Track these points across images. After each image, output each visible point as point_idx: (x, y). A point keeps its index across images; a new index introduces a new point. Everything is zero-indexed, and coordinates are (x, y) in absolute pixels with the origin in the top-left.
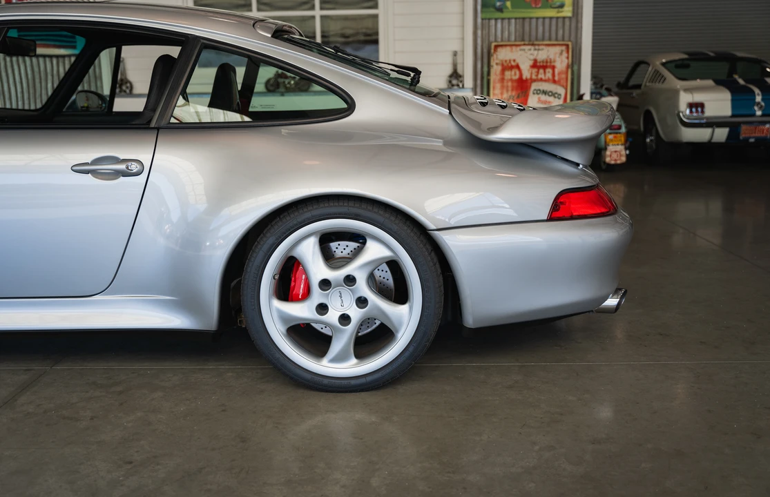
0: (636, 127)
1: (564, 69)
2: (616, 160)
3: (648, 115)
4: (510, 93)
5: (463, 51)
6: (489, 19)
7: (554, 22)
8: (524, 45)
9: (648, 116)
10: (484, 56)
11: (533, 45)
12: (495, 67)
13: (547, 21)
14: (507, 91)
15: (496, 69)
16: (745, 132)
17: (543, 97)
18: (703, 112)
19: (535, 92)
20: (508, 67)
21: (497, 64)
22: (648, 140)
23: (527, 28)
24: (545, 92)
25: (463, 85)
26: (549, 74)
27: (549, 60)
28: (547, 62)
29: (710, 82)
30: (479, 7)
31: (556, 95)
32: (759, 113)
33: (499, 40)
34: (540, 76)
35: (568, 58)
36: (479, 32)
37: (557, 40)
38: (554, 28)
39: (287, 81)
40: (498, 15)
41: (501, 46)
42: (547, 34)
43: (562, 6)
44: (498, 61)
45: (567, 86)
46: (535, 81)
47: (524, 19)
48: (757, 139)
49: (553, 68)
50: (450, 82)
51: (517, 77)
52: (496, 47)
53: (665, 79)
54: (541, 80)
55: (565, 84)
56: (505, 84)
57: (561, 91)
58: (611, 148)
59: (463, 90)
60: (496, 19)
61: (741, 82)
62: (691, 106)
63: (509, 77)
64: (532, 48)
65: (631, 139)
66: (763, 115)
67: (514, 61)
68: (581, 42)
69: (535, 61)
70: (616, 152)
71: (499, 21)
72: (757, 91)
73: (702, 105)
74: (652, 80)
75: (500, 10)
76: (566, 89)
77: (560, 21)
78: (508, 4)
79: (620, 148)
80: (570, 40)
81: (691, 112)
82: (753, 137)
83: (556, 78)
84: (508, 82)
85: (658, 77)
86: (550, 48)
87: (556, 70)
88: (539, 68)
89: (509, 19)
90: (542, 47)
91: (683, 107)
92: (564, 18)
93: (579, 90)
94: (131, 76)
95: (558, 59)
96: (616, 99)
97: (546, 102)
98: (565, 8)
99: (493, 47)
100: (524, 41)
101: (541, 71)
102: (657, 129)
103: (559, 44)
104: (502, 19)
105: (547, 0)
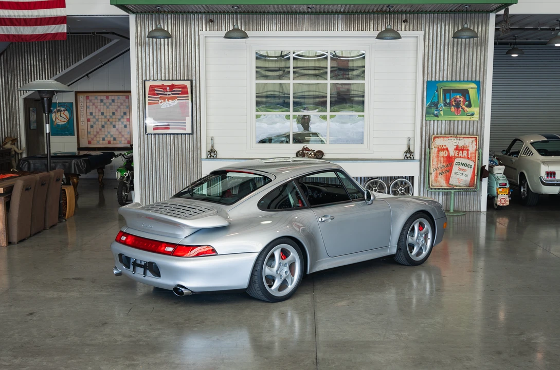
0: (515, 181)
1: (474, 151)
2: (503, 204)
5: (414, 138)
6: (430, 121)
7: (468, 123)
8: (451, 137)
9: (523, 176)
10: (428, 142)
11: (455, 137)
12: (434, 149)
13: (464, 123)
14: (441, 163)
15: (434, 151)
17: (462, 167)
18: (554, 177)
19: (457, 164)
20: (441, 149)
21: (435, 147)
23: (452, 127)
24: (462, 164)
25: (414, 158)
26: (465, 154)
28: (464, 147)
30: (424, 114)
31: (469, 166)
33: (436, 134)
34: (460, 155)
35: (476, 145)
36: (424, 128)
37: (469, 134)
38: (468, 126)
39: (309, 152)
40: (436, 118)
41: (438, 137)
42: (464, 131)
43: (473, 115)
46: (457, 157)
47: (450, 121)
49: (468, 150)
50: (406, 156)
51: (447, 155)
52: (435, 138)
53: (533, 154)
54: (461, 157)
55: (474, 160)
56: (440, 159)
57: (472, 164)
58: (500, 197)
59: (413, 161)
60: (434, 121)
62: (548, 173)
63: (442, 155)
64: (456, 139)
65: (512, 190)
67: (445, 146)
68: (483, 135)
69: (457, 146)
70: (503, 199)
71: (436, 122)
73: (554, 173)
74: (525, 154)
75: (437, 116)
76: (475, 163)
77: (472, 123)
78: (442, 113)
79: (506, 196)
80: (477, 135)
81: (547, 177)
83: (469, 156)
85: (528, 152)
86: (466, 139)
87: (469, 152)
88: (459, 150)
89: (442, 121)
90: (461, 138)
91: (543, 174)
92: (474, 121)
93: (482, 164)
94: (216, 148)
95: (471, 146)
96: (503, 167)
97: (463, 170)
98: (474, 116)
99: (433, 138)
100: (450, 134)
101: (461, 152)
102: (528, 184)
103: (471, 137)
104: (438, 121)
105: (464, 111)
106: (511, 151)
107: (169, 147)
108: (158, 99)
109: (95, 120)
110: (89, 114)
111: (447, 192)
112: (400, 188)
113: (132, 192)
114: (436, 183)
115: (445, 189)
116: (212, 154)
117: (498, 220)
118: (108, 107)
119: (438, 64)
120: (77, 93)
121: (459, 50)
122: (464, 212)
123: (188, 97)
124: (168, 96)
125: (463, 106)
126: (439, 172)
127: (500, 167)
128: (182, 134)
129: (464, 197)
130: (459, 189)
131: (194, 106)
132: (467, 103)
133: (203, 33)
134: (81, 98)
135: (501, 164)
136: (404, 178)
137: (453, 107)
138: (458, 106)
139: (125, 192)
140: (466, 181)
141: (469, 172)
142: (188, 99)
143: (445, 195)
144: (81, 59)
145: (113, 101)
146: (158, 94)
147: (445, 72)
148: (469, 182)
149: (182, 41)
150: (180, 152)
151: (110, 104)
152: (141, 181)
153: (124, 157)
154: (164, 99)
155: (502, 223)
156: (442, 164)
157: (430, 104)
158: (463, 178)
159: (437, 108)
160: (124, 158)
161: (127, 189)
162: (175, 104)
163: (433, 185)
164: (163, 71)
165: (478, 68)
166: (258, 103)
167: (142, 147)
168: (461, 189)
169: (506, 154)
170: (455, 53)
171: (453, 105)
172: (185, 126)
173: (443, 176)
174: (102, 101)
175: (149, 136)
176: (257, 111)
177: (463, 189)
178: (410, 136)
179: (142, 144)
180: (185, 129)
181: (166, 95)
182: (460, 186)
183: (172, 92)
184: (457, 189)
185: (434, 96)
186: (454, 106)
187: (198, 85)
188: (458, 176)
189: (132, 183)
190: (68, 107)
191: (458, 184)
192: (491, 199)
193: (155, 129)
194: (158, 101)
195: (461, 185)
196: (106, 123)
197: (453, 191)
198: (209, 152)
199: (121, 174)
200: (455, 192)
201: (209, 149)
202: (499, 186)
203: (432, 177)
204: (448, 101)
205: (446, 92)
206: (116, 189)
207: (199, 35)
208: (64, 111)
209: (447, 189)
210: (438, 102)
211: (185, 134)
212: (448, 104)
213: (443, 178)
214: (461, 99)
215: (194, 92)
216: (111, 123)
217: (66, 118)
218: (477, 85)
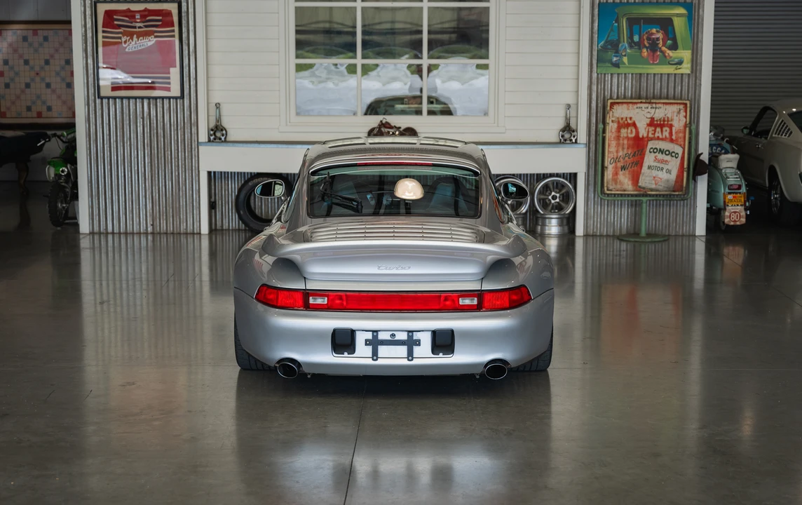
0: (759, 181)
1: (682, 128)
2: (735, 221)
4: (625, 151)
5: (577, 104)
6: (605, 74)
7: (672, 79)
8: (641, 102)
9: (773, 171)
10: (601, 112)
11: (649, 103)
12: (611, 124)
13: (665, 78)
14: (623, 148)
15: (612, 127)
17: (660, 156)
19: (652, 150)
20: (624, 124)
21: (613, 121)
23: (644, 84)
24: (661, 151)
25: (576, 140)
26: (666, 134)
27: (666, 119)
28: (664, 121)
30: (595, 62)
31: (673, 154)
33: (615, 97)
34: (657, 135)
35: (686, 117)
36: (594, 88)
37: (674, 98)
38: (672, 84)
39: (391, 130)
40: (615, 70)
41: (618, 103)
42: (665, 91)
43: (680, 63)
44: (614, 119)
45: (684, 145)
46: (652, 139)
47: (641, 74)
49: (671, 126)
50: (563, 136)
51: (633, 135)
52: (612, 104)
53: (791, 133)
54: (658, 138)
55: (682, 143)
56: (621, 142)
57: (679, 150)
58: (730, 209)
59: (576, 145)
60: (612, 74)
63: (625, 135)
64: (650, 106)
65: (752, 198)
67: (631, 118)
69: (652, 119)
70: (735, 212)
71: (615, 76)
74: (779, 132)
75: (617, 65)
76: (684, 148)
77: (678, 78)
78: (625, 59)
79: (740, 209)
80: (688, 100)
83: (674, 137)
84: (623, 140)
85: (783, 129)
86: (667, 107)
87: (674, 129)
88: (656, 126)
89: (625, 74)
90: (660, 105)
92: (682, 74)
93: (697, 149)
94: (226, 123)
95: (675, 118)
96: (736, 156)
97: (662, 161)
98: (684, 65)
99: (609, 104)
100: (641, 97)
101: (658, 129)
102: (781, 187)
103: (677, 103)
104: (618, 74)
105: (665, 57)
106: (758, 129)
107: (140, 121)
108: (120, 35)
109: (12, 74)
111: (636, 201)
112: (553, 193)
113: (76, 202)
114: (616, 184)
115: (632, 195)
116: (218, 134)
117: (725, 251)
118: (36, 51)
122: (665, 236)
123: (173, 31)
124: (137, 30)
125: (664, 48)
126: (619, 165)
127: (730, 156)
128: (163, 98)
129: (666, 209)
130: (657, 195)
131: (185, 47)
132: (669, 42)
135: (734, 152)
136: (560, 177)
137: (645, 50)
138: (653, 47)
139: (62, 203)
140: (668, 181)
141: (674, 165)
142: (173, 36)
143: (632, 205)
145: (46, 39)
146: (119, 26)
148: (673, 183)
150: (160, 131)
151: (41, 45)
152: (90, 182)
153: (62, 140)
154: (131, 35)
155: (735, 255)
156: (625, 150)
157: (604, 44)
158: (663, 175)
159: (617, 52)
160: (60, 142)
161: (66, 196)
162: (150, 44)
163: (611, 187)
166: (300, 44)
167: (92, 120)
168: (660, 195)
169: (749, 134)
171: (645, 46)
172: (169, 83)
173: (627, 172)
174: (25, 38)
175: (105, 101)
176: (297, 57)
177: (664, 195)
178: (571, 101)
179: (92, 116)
180: (168, 89)
181: (135, 27)
182: (657, 190)
183: (143, 22)
184: (653, 195)
185: (612, 30)
186: (647, 48)
187: (191, 10)
188: (655, 173)
189: (75, 186)
191: (653, 186)
192: (714, 213)
193: (114, 89)
194: (120, 38)
195: (660, 188)
196: (32, 80)
197: (644, 199)
198: (212, 130)
199: (55, 170)
200: (650, 200)
201: (212, 125)
202: (727, 190)
203: (609, 174)
204: (636, 38)
205: (633, 22)
206: (47, 196)
209: (636, 195)
210: (619, 41)
211: (169, 98)
212: (635, 43)
213: (627, 175)
214: (660, 35)
215: (184, 22)
216: (43, 79)
218: (687, 11)
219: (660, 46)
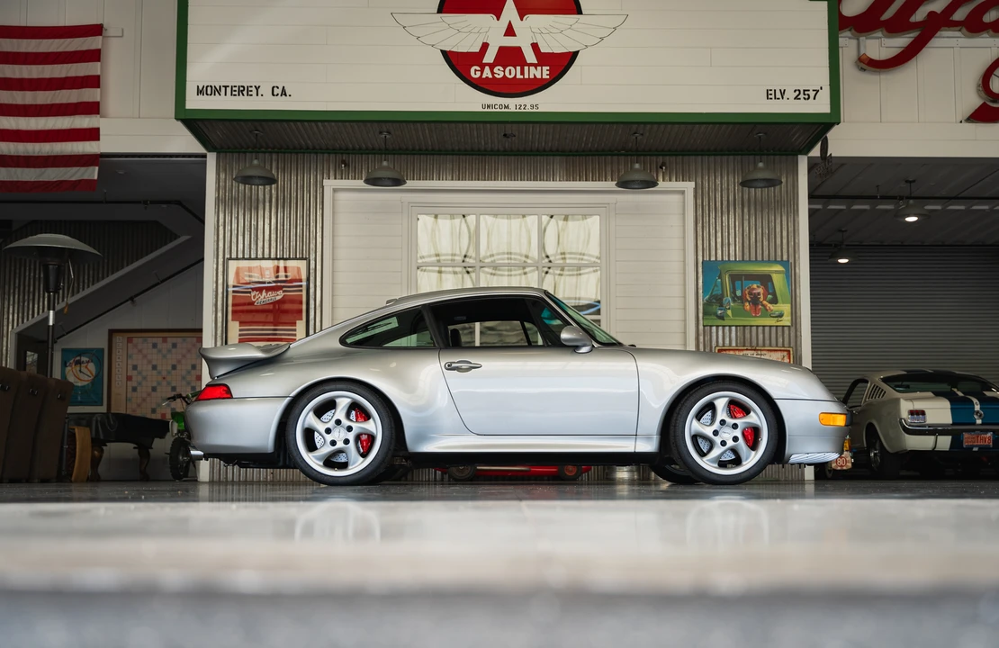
2: (842, 466)
3: (871, 428)
6: (711, 326)
7: (774, 329)
8: (747, 350)
9: (871, 430)
11: (755, 350)
13: (767, 329)
16: (967, 439)
18: (924, 419)
22: (872, 455)
23: (748, 336)
29: (930, 394)
30: (701, 315)
32: (979, 422)
33: (722, 346)
36: (701, 338)
37: (777, 346)
38: (773, 334)
40: (720, 322)
41: (725, 350)
42: (767, 342)
43: (781, 315)
47: (744, 326)
48: (981, 448)
52: (720, 351)
53: (885, 393)
60: (717, 326)
61: (960, 394)
62: (912, 413)
64: (755, 353)
66: (982, 424)
68: (801, 349)
70: (842, 458)
71: (720, 328)
72: (975, 401)
73: (923, 413)
74: (872, 395)
75: (721, 318)
77: (780, 329)
78: (729, 312)
79: (846, 455)
80: (790, 347)
81: (913, 418)
82: (976, 446)
85: (877, 390)
86: (772, 353)
89: (730, 327)
90: (765, 353)
91: (904, 414)
92: (783, 326)
98: (784, 318)
99: (717, 351)
100: (745, 346)
102: (880, 441)
103: (781, 350)
104: (724, 326)
105: (767, 310)
108: (250, 290)
109: (140, 378)
110: (130, 367)
118: (164, 356)
119: (719, 235)
120: (112, 332)
121: (752, 211)
124: (267, 285)
125: (765, 302)
131: (311, 302)
132: (770, 297)
133: (330, 184)
134: (119, 341)
137: (747, 304)
138: (755, 301)
139: (183, 456)
142: (301, 291)
144: (123, 268)
145: (174, 346)
147: (732, 248)
149: (294, 195)
151: (169, 351)
153: (186, 402)
157: (709, 298)
159: (721, 305)
162: (278, 298)
164: (260, 244)
165: (785, 241)
170: (746, 217)
171: (747, 300)
172: (295, 335)
174: (155, 346)
181: (264, 283)
185: (716, 285)
186: (749, 302)
187: (319, 267)
190: (96, 355)
193: (241, 341)
196: (159, 384)
199: (179, 426)
204: (739, 293)
205: (735, 278)
207: (323, 187)
208: (88, 362)
210: (722, 296)
212: (737, 297)
214: (761, 290)
215: (312, 277)
216: (169, 384)
217: (89, 374)
218: (784, 267)
219: (761, 300)
